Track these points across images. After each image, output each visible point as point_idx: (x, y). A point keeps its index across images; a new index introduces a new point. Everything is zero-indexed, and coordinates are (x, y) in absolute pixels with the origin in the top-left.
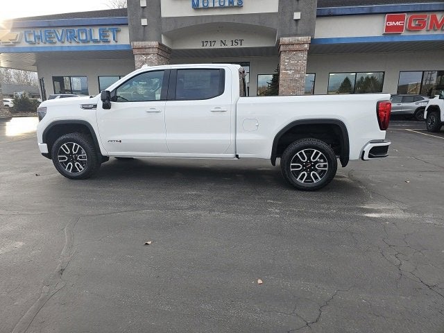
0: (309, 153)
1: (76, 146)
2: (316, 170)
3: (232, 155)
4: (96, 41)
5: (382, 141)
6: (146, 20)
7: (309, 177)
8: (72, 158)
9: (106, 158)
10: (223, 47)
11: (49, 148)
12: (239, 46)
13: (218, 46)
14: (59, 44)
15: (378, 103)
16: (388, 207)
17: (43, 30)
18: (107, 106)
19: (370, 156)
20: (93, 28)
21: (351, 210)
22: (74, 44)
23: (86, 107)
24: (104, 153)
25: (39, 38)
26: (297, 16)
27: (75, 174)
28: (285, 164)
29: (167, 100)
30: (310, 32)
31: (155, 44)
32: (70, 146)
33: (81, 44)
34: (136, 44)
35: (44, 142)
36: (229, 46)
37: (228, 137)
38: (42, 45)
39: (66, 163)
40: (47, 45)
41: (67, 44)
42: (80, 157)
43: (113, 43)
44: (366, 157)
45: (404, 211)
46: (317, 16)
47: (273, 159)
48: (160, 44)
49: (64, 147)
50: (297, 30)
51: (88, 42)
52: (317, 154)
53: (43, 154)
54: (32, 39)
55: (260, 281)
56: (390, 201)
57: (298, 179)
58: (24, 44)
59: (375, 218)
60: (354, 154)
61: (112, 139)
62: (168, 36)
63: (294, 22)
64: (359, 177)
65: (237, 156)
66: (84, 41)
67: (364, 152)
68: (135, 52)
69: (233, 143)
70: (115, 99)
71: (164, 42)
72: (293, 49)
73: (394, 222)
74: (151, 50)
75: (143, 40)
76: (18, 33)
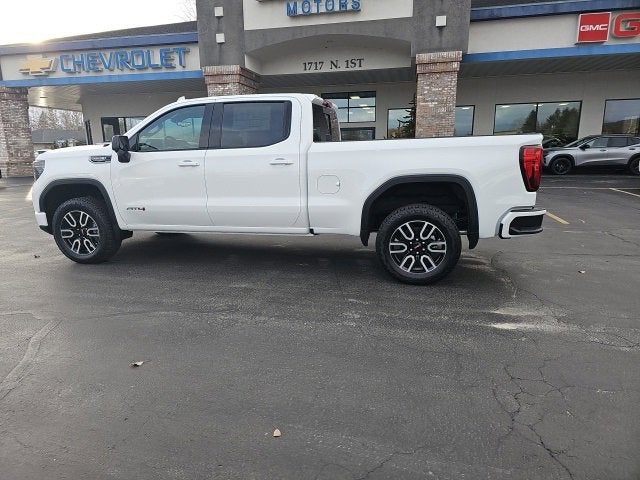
0: (417, 227)
1: (84, 216)
2: (428, 253)
3: (305, 230)
4: (156, 67)
5: (532, 209)
6: (222, 35)
7: (418, 264)
8: (79, 233)
9: (129, 233)
10: (334, 70)
11: (49, 218)
12: (357, 68)
13: (326, 69)
14: (106, 73)
15: (522, 150)
16: (535, 313)
17: (85, 54)
18: (124, 158)
19: (511, 232)
20: (151, 49)
21: (473, 316)
22: (127, 72)
23: (95, 160)
24: (123, 225)
25: (79, 64)
26: (441, 21)
27: (84, 256)
28: (382, 243)
29: (208, 148)
30: (462, 45)
31: (235, 68)
32: (77, 216)
33: (136, 72)
34: (210, 69)
35: (41, 211)
36: (343, 68)
37: (296, 203)
38: (84, 74)
39: (72, 240)
40: (92, 74)
41: (117, 72)
42: (91, 232)
43: (179, 69)
44: (505, 233)
45: (559, 320)
46: (472, 21)
47: (364, 236)
48: (243, 69)
49: (68, 217)
50: (441, 41)
51: (146, 68)
52: (429, 228)
53: (42, 227)
54: (71, 67)
55: (277, 433)
56: (543, 302)
57: (401, 267)
58: (60, 74)
59: (507, 331)
60: (486, 228)
61: (132, 205)
62: (254, 57)
63: (436, 31)
64: (507, 264)
65: (311, 231)
66: (140, 68)
67: (502, 225)
68: (208, 80)
69: (304, 211)
70: (138, 148)
71: (248, 66)
72: (436, 70)
73: (534, 337)
74: (230, 77)
75: (220, 64)
76: (52, 58)
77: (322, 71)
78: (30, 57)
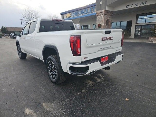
4: (89, 13)
6: (101, 2)
10: (136, 6)
12: (144, 5)
14: (80, 15)
17: (76, 12)
22: (83, 15)
33: (85, 14)
34: (97, 12)
36: (139, 5)
38: (76, 16)
40: (77, 16)
41: (81, 15)
43: (94, 12)
48: (106, 10)
51: (87, 13)
54: (74, 15)
58: (72, 17)
68: (97, 15)
74: (102, 13)
76: (71, 14)
77: (132, 7)
78: (67, 14)
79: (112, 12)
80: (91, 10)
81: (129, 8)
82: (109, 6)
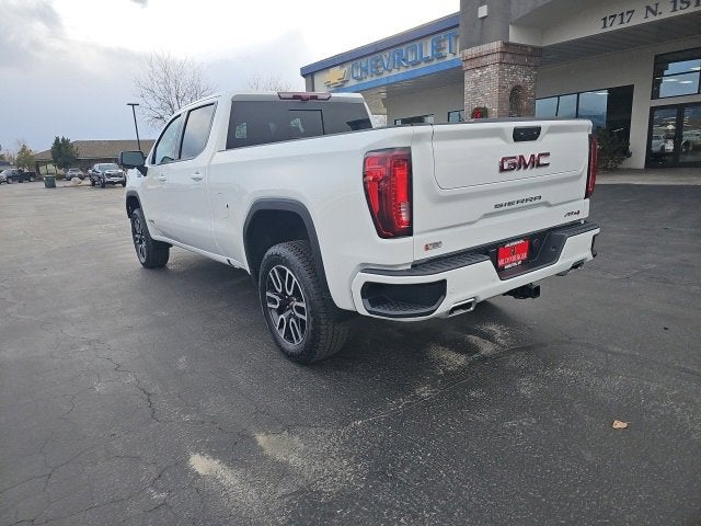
4: (428, 60)
6: (485, 7)
10: (652, 18)
13: (638, 19)
14: (386, 74)
17: (369, 58)
20: (423, 41)
22: (402, 70)
25: (365, 70)
33: (411, 69)
34: (470, 52)
36: (667, 13)
38: (369, 79)
40: (375, 78)
41: (395, 72)
43: (450, 57)
51: (419, 63)
54: (359, 74)
58: (353, 82)
66: (413, 64)
74: (490, 57)
75: (481, 43)
76: (346, 68)
77: (629, 25)
78: (331, 70)
79: (535, 49)
80: (437, 49)
81: (616, 26)
82: (519, 24)
